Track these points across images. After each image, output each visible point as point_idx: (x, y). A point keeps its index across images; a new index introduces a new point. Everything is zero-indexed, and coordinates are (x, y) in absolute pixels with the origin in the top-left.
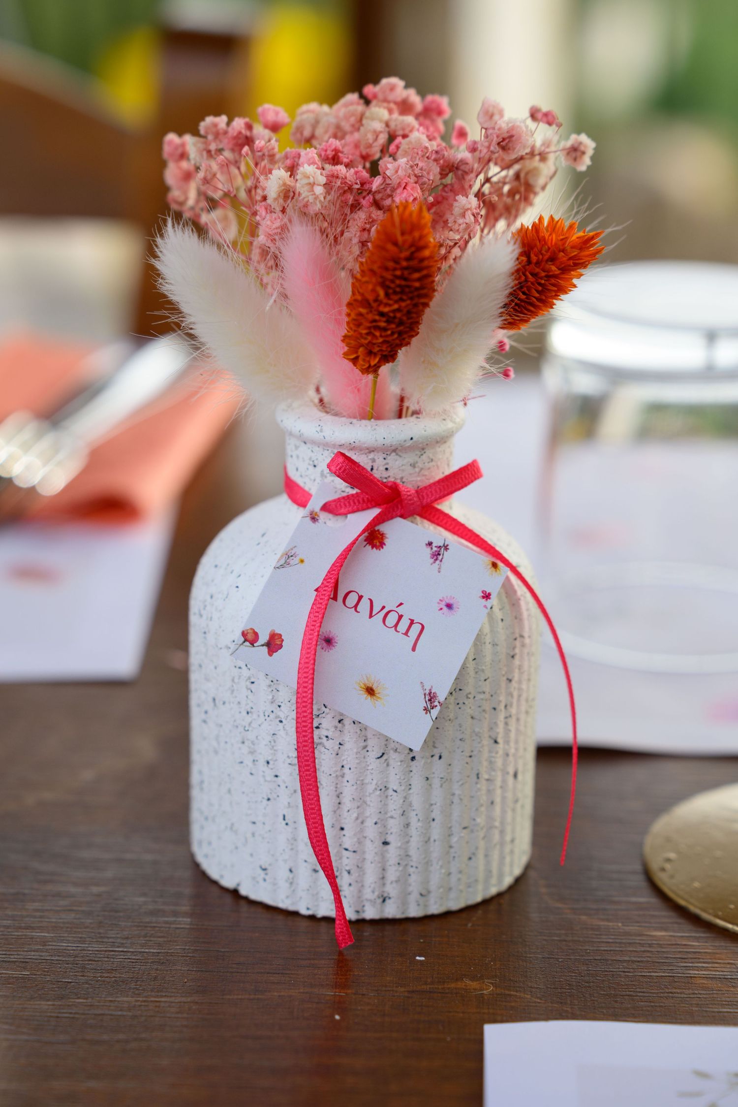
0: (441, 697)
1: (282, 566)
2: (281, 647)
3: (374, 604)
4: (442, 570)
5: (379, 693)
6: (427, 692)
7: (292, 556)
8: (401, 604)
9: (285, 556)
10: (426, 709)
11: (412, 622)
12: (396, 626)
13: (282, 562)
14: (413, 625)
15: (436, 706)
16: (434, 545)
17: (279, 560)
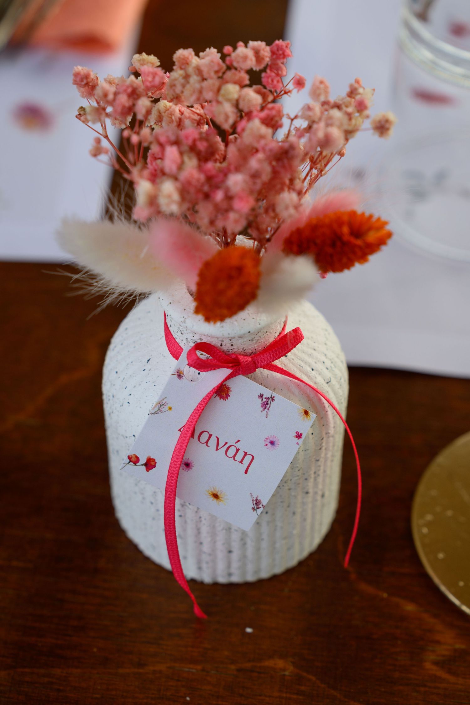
0: (264, 502)
1: (156, 412)
2: (154, 466)
3: (220, 441)
4: (269, 416)
5: (222, 498)
6: (255, 499)
7: (163, 405)
8: (239, 441)
9: (158, 405)
10: (253, 509)
11: (246, 454)
12: (234, 456)
13: (156, 409)
14: (246, 456)
15: (260, 507)
16: (264, 396)
17: (154, 408)
